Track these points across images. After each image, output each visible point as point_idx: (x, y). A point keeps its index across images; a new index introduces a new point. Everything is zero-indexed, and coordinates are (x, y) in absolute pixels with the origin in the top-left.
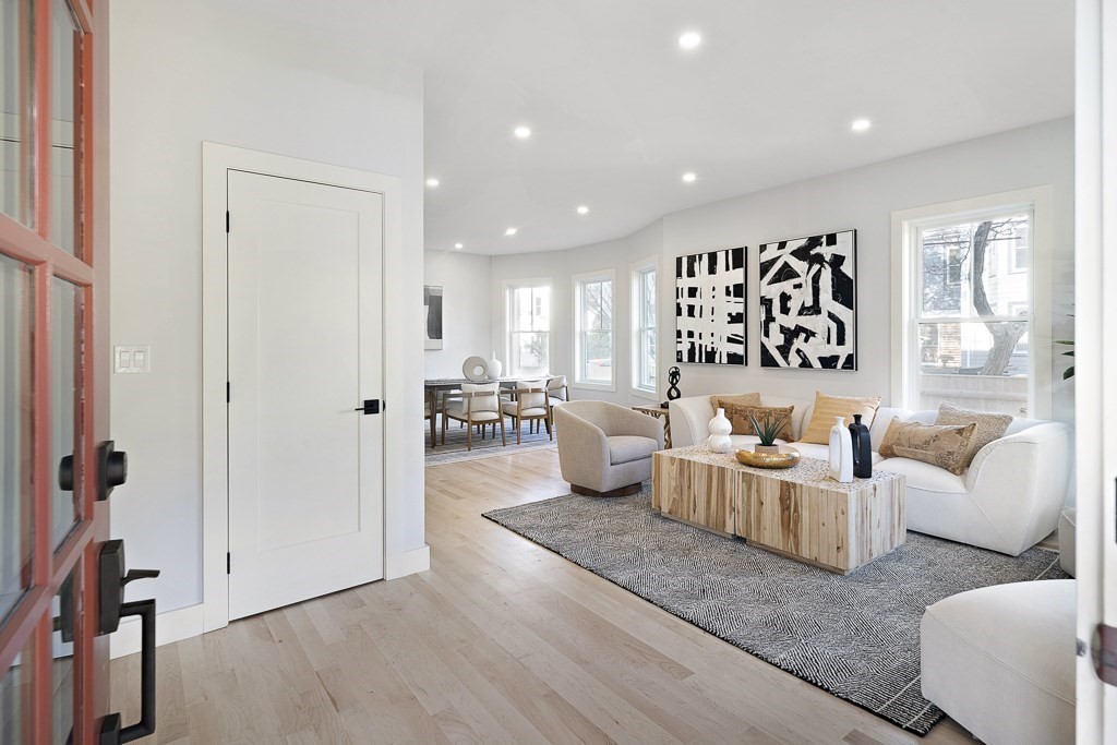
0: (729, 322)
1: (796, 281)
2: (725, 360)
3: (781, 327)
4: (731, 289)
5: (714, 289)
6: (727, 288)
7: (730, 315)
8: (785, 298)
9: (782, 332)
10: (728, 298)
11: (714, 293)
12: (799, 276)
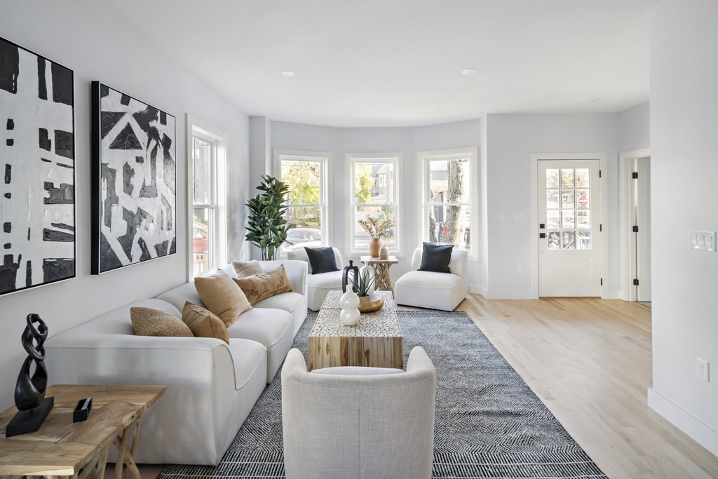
0: (47, 201)
1: (137, 153)
2: (38, 275)
3: (125, 210)
4: (51, 136)
5: (10, 125)
6: (43, 133)
7: (49, 186)
8: (128, 172)
9: (125, 218)
10: (44, 153)
11: (11, 134)
12: (140, 148)
